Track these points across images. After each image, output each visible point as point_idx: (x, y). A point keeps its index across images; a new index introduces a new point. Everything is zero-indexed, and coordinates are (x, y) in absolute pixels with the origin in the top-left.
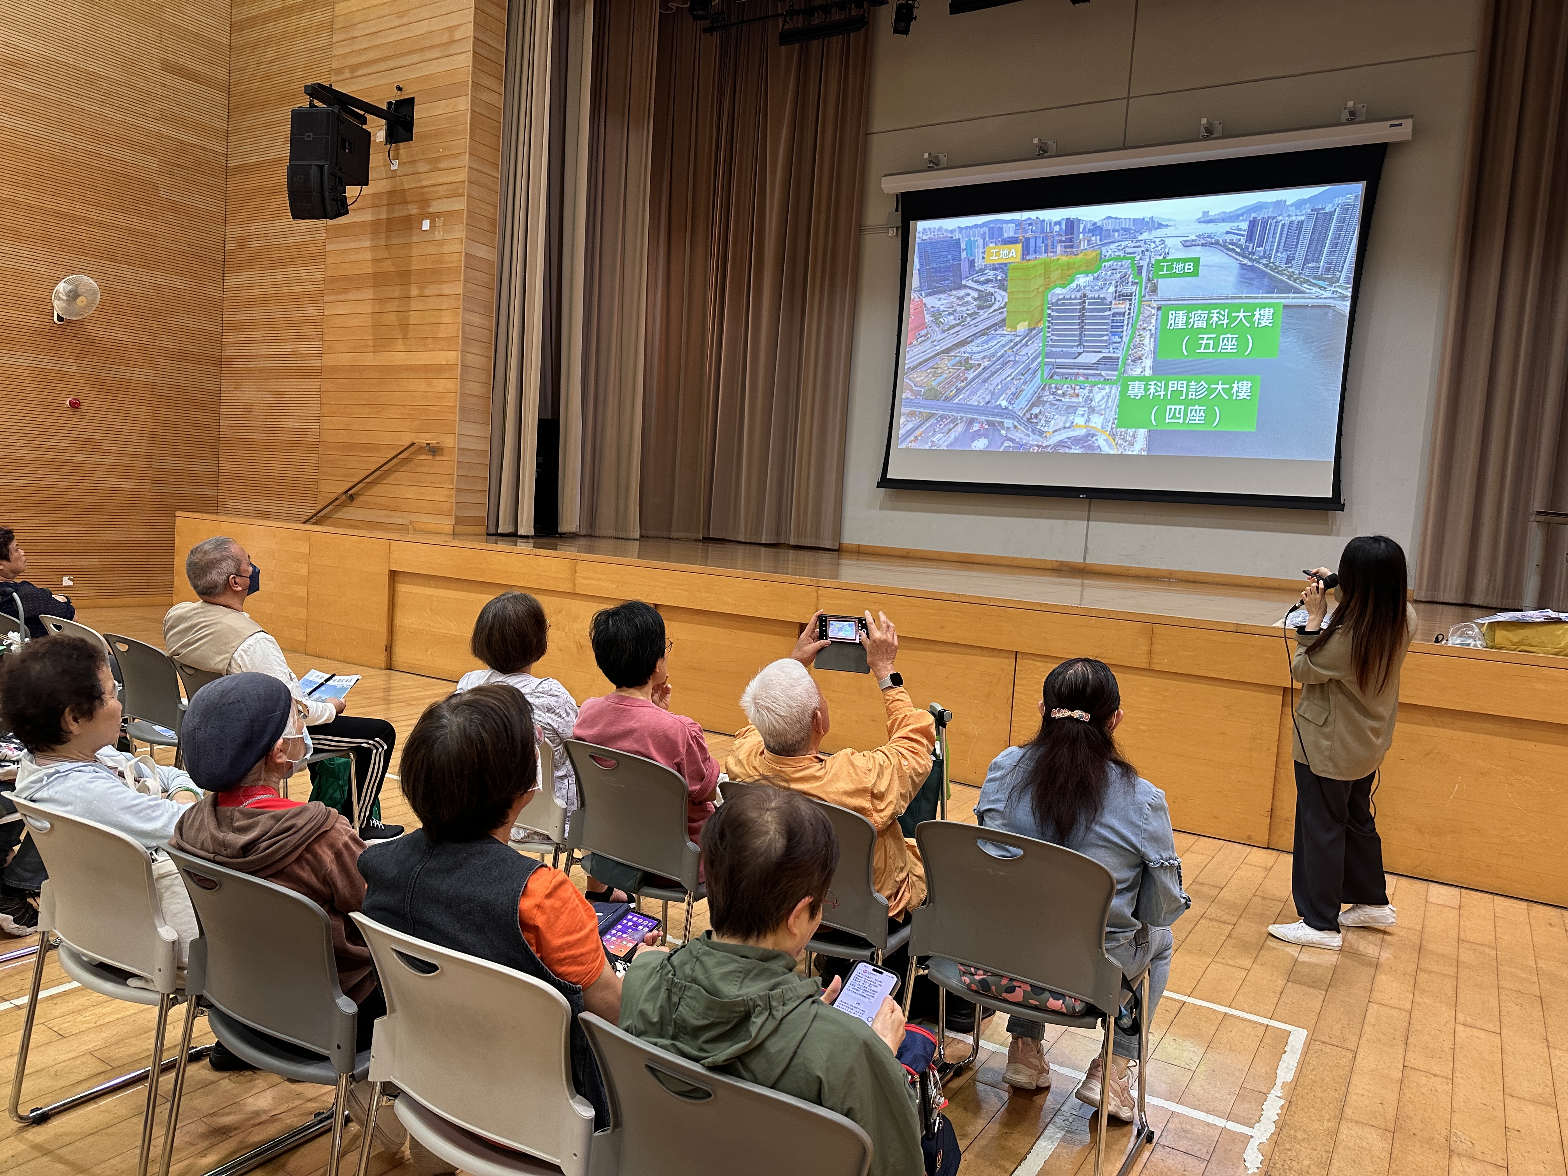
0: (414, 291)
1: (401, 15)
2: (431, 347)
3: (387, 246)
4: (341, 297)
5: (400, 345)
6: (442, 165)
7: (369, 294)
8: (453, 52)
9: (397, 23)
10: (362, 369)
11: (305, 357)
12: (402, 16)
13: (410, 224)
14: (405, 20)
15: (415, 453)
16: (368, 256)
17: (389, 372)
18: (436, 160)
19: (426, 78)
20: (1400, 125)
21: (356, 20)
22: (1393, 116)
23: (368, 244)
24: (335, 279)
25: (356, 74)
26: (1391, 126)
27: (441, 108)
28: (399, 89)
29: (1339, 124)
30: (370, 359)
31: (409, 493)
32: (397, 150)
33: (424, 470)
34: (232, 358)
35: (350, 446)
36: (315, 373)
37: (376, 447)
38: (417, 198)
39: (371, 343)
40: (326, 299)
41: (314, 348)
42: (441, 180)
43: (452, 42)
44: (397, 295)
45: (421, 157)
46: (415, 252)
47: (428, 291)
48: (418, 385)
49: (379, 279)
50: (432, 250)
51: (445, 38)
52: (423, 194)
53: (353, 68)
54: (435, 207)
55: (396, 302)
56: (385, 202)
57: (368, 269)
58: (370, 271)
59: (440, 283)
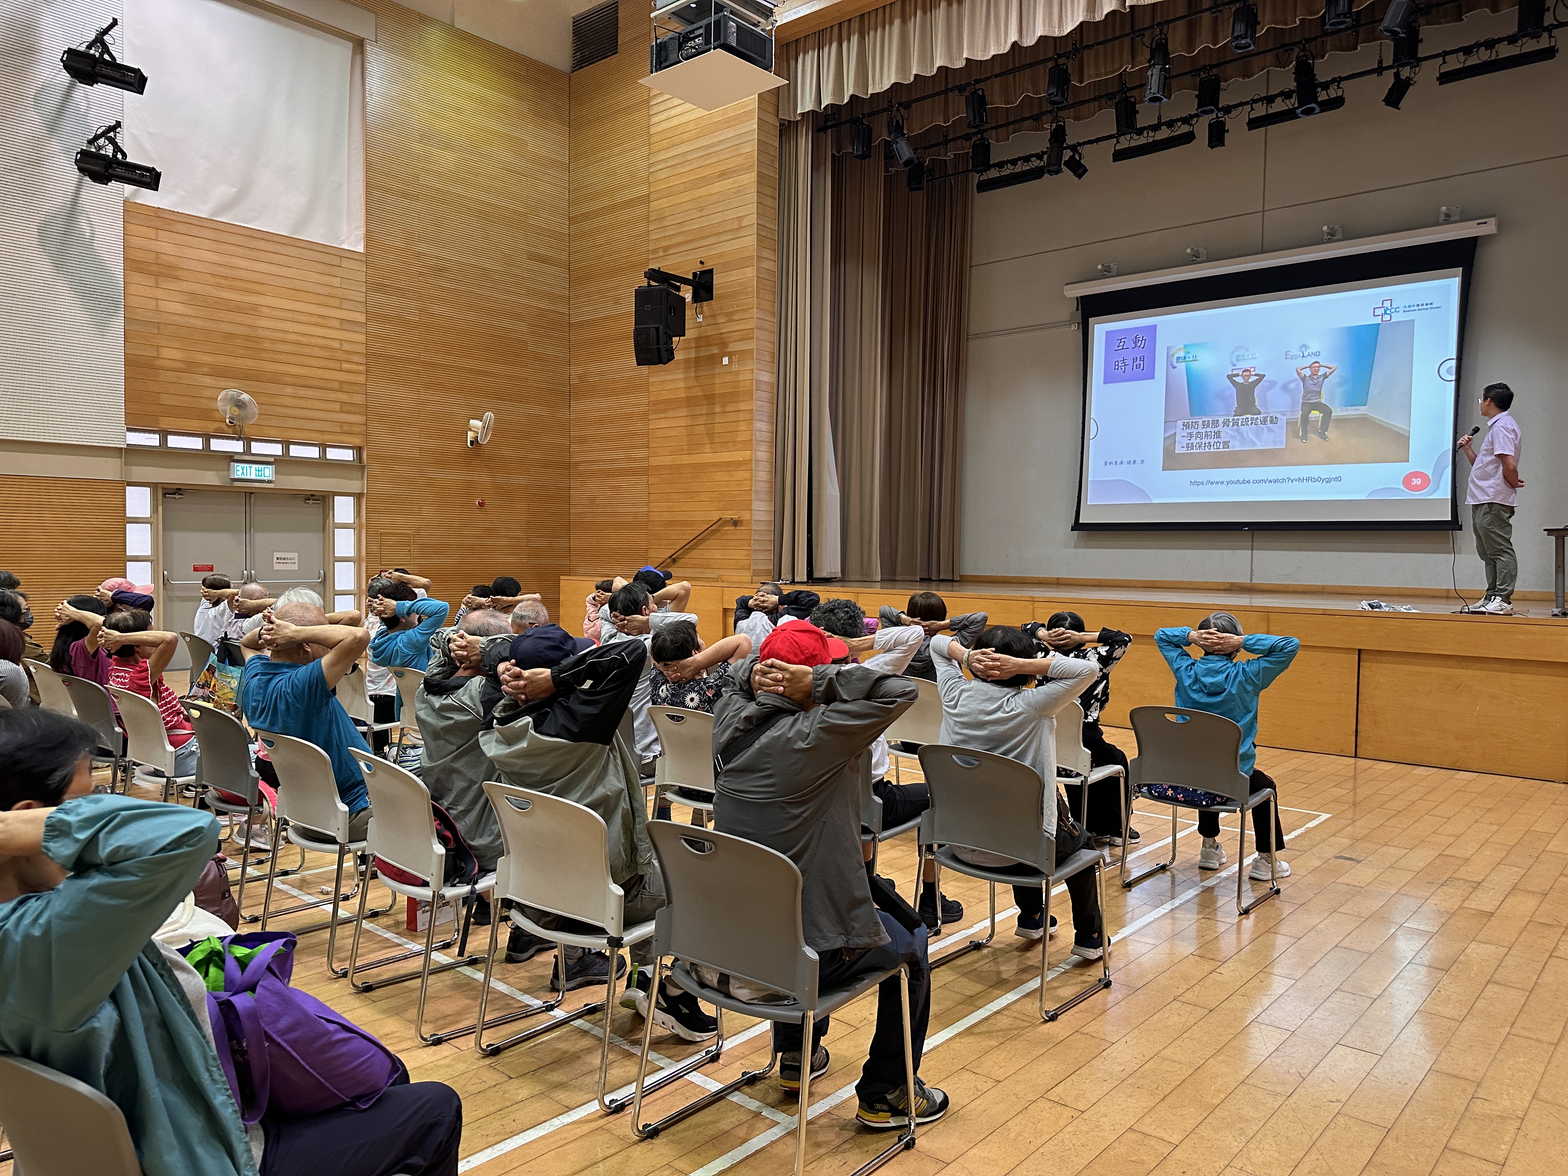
0: (718, 409)
1: (701, 209)
2: (731, 449)
3: (696, 377)
4: (662, 416)
5: (708, 448)
6: (736, 317)
7: (683, 412)
8: (741, 235)
9: (698, 215)
10: (680, 467)
11: (635, 460)
12: (701, 211)
13: (714, 360)
14: (704, 213)
15: (723, 525)
16: (682, 384)
17: (701, 468)
18: (732, 314)
19: (721, 255)
20: (1485, 223)
21: (667, 214)
22: (1479, 216)
23: (681, 376)
24: (656, 403)
25: (668, 253)
26: (1478, 224)
27: (734, 276)
28: (702, 263)
29: (1437, 224)
30: (685, 459)
31: (718, 555)
32: (702, 307)
33: (729, 537)
34: (578, 463)
35: (671, 523)
36: (646, 471)
37: (691, 523)
38: (717, 342)
39: (685, 447)
40: (650, 417)
41: (641, 453)
42: (736, 328)
43: (740, 228)
44: (705, 412)
45: (719, 312)
46: (717, 380)
47: (728, 409)
48: (721, 476)
49: (690, 402)
50: (729, 378)
51: (735, 226)
52: (722, 338)
53: (666, 249)
54: (731, 348)
55: (704, 417)
56: (693, 345)
57: (682, 394)
58: (684, 396)
59: (737, 402)
